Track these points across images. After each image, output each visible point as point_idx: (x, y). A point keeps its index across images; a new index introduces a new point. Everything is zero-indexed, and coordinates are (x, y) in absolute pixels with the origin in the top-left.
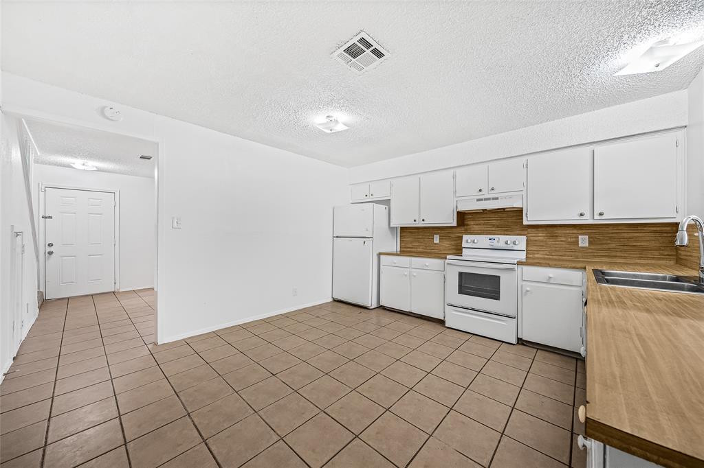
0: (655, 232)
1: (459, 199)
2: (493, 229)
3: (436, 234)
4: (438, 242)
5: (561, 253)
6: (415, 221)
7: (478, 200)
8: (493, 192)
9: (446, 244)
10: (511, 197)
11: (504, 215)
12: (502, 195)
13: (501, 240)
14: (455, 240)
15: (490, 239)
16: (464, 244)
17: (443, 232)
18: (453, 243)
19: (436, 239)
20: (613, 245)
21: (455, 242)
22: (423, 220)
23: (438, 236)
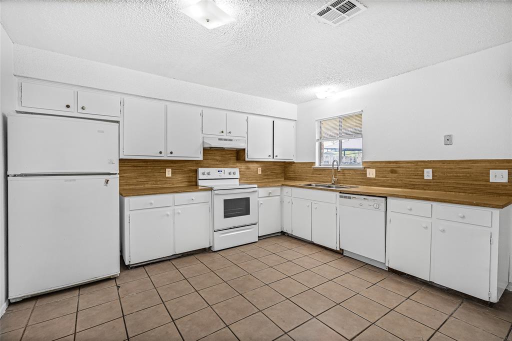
0: (280, 166)
1: (205, 136)
2: (217, 163)
3: (168, 167)
4: (170, 175)
5: (251, 179)
6: (161, 153)
7: (220, 139)
8: (230, 134)
9: (179, 177)
10: (239, 140)
11: (224, 153)
12: (234, 138)
13: (226, 171)
14: (188, 173)
15: (219, 171)
16: (201, 176)
17: (175, 165)
18: (185, 176)
19: (169, 173)
20: (269, 173)
21: (188, 175)
22: (171, 153)
23: (170, 170)
